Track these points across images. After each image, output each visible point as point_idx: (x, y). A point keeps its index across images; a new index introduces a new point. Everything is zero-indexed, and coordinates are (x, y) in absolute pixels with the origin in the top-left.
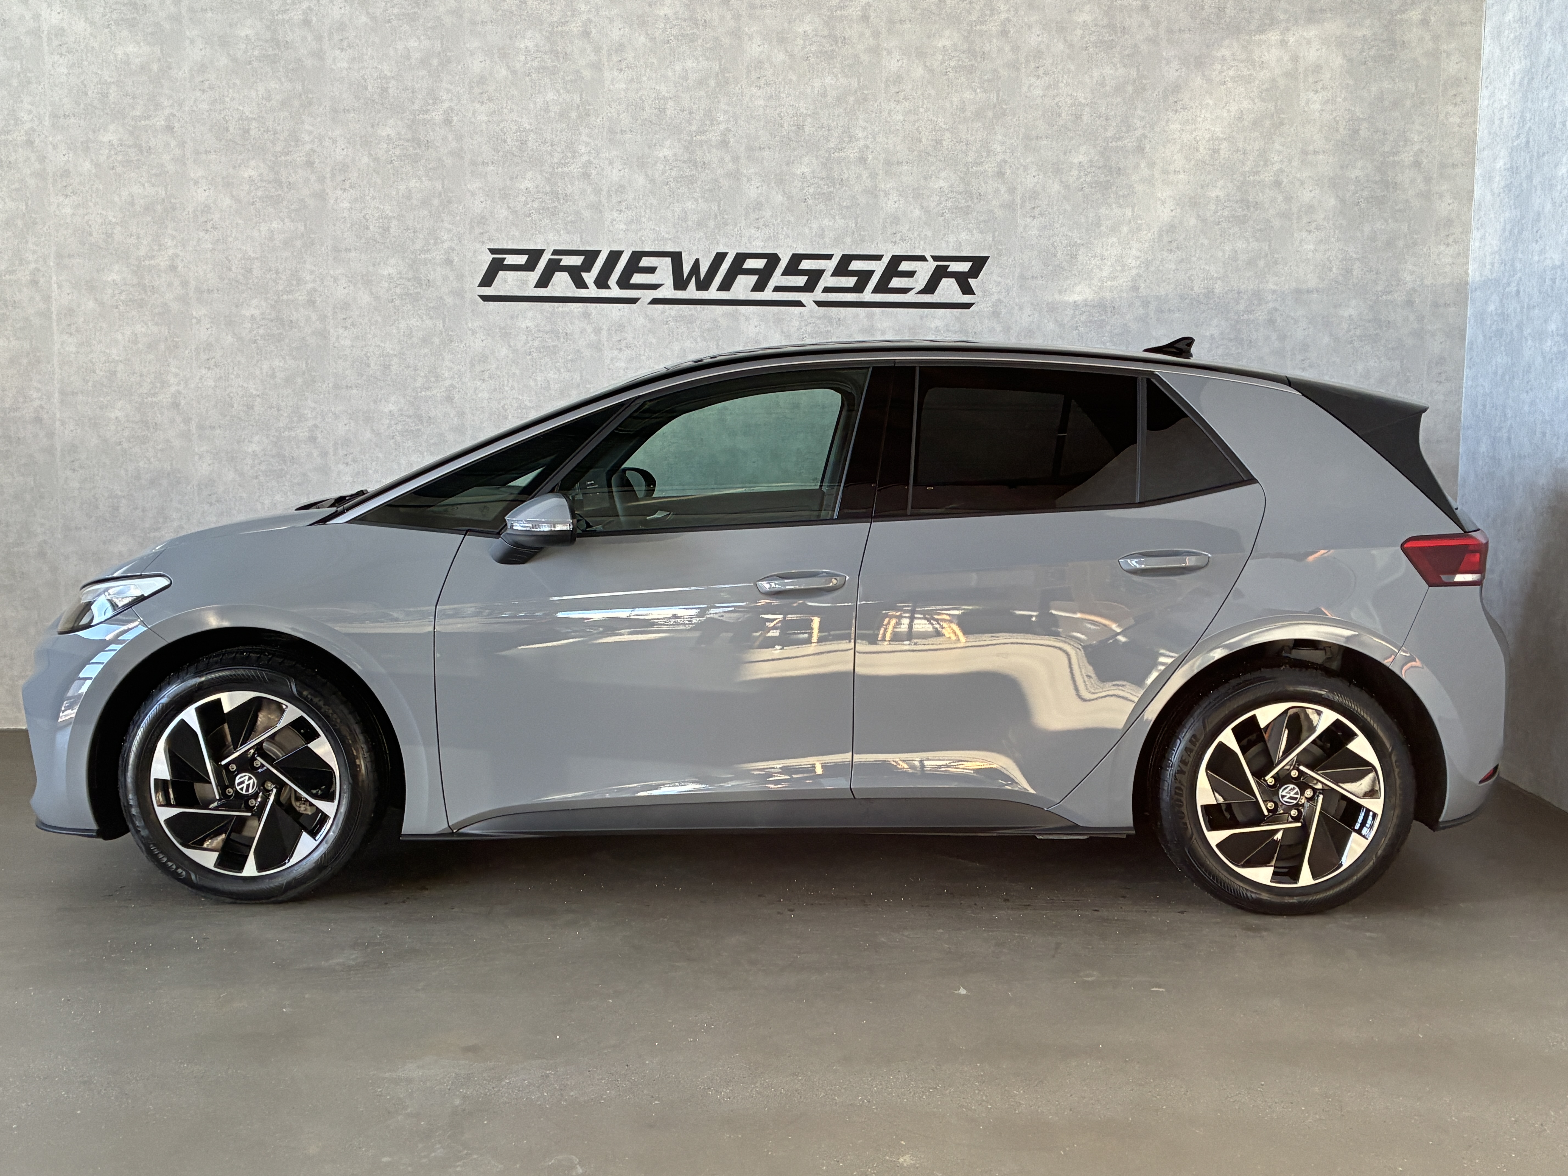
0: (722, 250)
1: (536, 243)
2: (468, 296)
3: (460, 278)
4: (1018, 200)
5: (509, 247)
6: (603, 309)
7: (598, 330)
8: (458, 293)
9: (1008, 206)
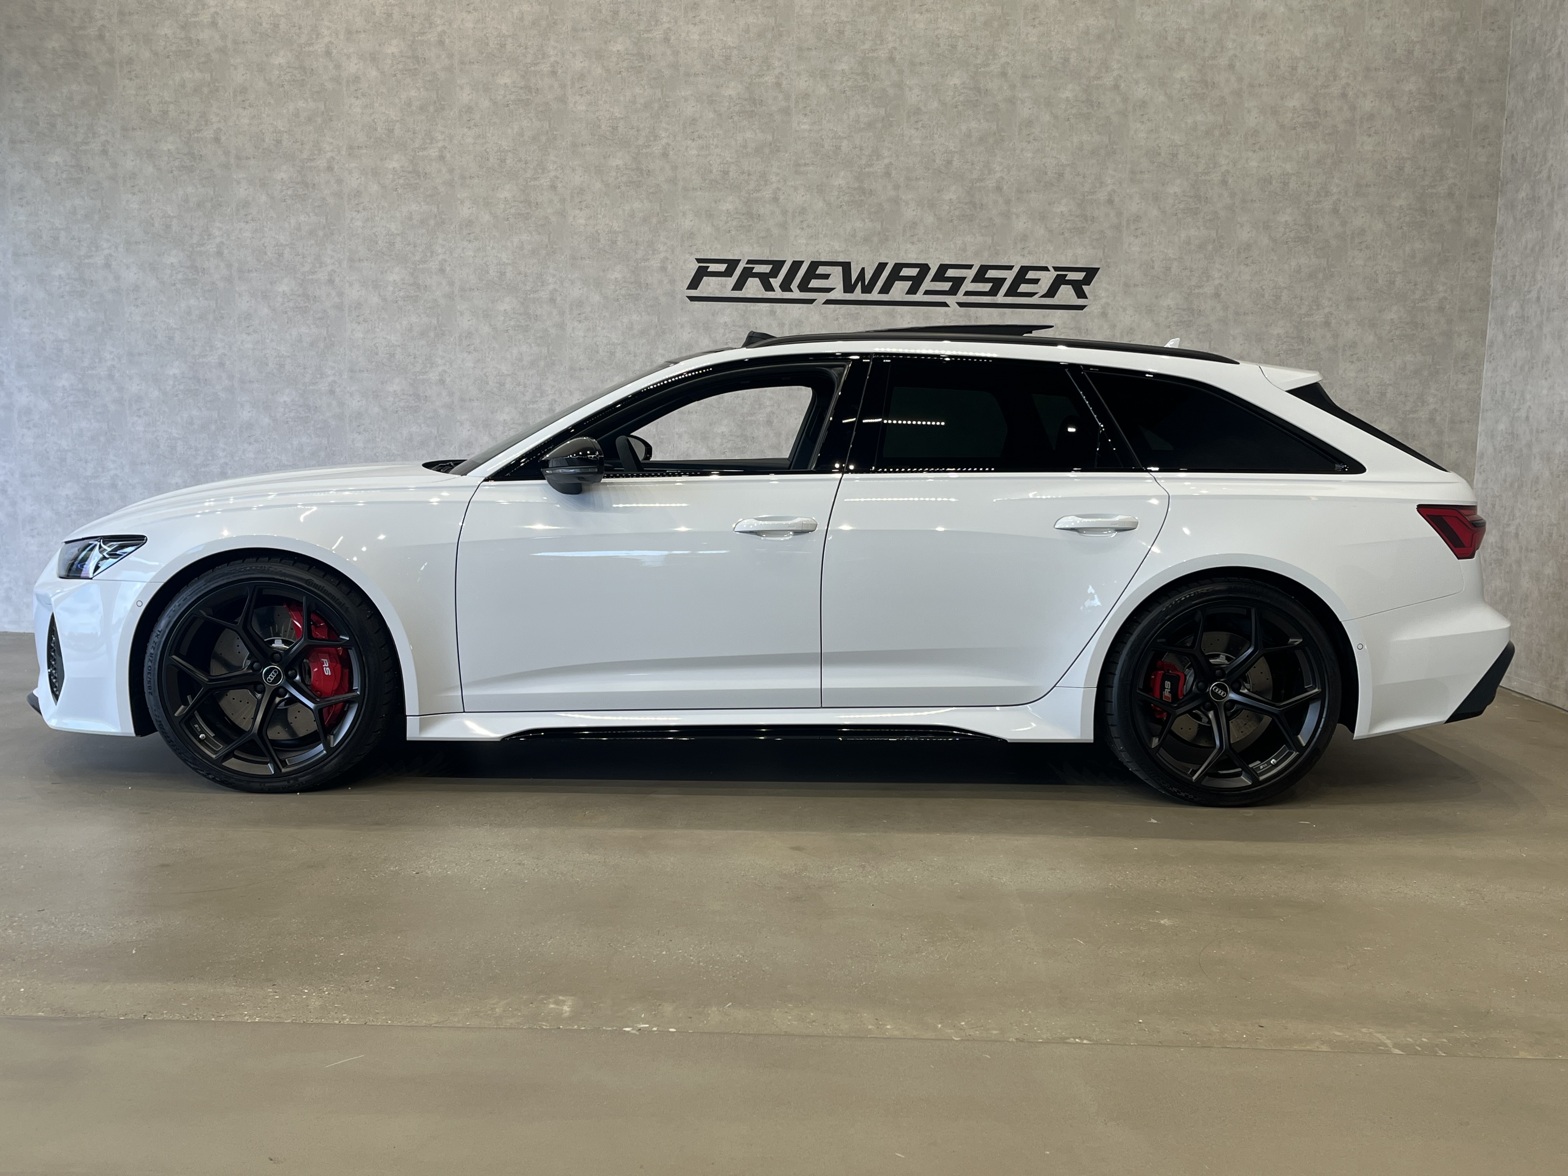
0: (883, 260)
1: (734, 255)
2: (679, 296)
3: (672, 282)
4: (1124, 223)
6: (786, 308)
7: (781, 325)
8: (671, 294)
9: (1116, 227)
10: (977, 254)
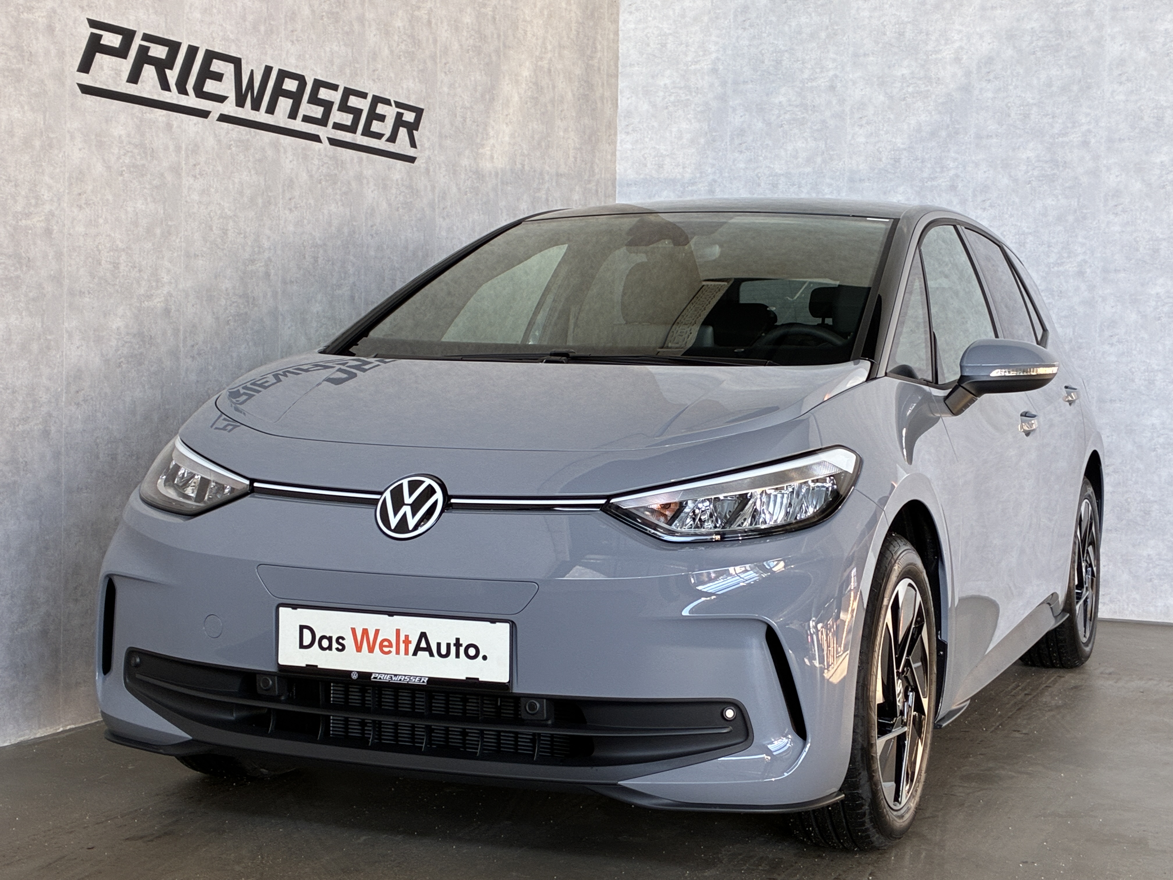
0: (269, 63)
1: (129, 20)
2: (68, 81)
3: (61, 55)
4: (438, 53)
5: (106, 21)
6: (182, 121)
7: (178, 149)
8: (59, 77)
9: (433, 57)
10: (341, 70)
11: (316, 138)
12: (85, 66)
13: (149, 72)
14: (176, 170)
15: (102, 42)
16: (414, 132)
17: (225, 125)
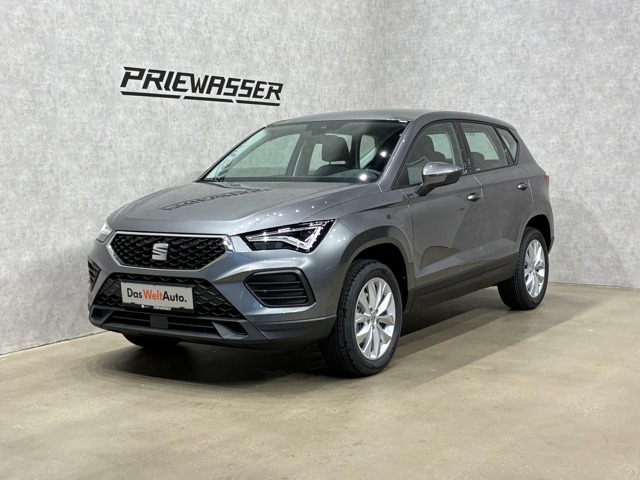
1: (142, 65)
2: (117, 91)
3: (113, 81)
4: (290, 61)
6: (168, 101)
7: (166, 111)
8: (113, 90)
9: (287, 63)
10: (242, 73)
11: (231, 101)
12: (124, 84)
13: (152, 84)
14: (166, 119)
15: (131, 75)
16: (279, 94)
17: (187, 100)
